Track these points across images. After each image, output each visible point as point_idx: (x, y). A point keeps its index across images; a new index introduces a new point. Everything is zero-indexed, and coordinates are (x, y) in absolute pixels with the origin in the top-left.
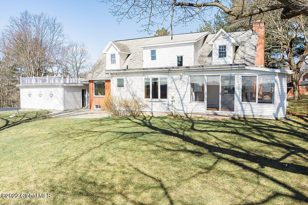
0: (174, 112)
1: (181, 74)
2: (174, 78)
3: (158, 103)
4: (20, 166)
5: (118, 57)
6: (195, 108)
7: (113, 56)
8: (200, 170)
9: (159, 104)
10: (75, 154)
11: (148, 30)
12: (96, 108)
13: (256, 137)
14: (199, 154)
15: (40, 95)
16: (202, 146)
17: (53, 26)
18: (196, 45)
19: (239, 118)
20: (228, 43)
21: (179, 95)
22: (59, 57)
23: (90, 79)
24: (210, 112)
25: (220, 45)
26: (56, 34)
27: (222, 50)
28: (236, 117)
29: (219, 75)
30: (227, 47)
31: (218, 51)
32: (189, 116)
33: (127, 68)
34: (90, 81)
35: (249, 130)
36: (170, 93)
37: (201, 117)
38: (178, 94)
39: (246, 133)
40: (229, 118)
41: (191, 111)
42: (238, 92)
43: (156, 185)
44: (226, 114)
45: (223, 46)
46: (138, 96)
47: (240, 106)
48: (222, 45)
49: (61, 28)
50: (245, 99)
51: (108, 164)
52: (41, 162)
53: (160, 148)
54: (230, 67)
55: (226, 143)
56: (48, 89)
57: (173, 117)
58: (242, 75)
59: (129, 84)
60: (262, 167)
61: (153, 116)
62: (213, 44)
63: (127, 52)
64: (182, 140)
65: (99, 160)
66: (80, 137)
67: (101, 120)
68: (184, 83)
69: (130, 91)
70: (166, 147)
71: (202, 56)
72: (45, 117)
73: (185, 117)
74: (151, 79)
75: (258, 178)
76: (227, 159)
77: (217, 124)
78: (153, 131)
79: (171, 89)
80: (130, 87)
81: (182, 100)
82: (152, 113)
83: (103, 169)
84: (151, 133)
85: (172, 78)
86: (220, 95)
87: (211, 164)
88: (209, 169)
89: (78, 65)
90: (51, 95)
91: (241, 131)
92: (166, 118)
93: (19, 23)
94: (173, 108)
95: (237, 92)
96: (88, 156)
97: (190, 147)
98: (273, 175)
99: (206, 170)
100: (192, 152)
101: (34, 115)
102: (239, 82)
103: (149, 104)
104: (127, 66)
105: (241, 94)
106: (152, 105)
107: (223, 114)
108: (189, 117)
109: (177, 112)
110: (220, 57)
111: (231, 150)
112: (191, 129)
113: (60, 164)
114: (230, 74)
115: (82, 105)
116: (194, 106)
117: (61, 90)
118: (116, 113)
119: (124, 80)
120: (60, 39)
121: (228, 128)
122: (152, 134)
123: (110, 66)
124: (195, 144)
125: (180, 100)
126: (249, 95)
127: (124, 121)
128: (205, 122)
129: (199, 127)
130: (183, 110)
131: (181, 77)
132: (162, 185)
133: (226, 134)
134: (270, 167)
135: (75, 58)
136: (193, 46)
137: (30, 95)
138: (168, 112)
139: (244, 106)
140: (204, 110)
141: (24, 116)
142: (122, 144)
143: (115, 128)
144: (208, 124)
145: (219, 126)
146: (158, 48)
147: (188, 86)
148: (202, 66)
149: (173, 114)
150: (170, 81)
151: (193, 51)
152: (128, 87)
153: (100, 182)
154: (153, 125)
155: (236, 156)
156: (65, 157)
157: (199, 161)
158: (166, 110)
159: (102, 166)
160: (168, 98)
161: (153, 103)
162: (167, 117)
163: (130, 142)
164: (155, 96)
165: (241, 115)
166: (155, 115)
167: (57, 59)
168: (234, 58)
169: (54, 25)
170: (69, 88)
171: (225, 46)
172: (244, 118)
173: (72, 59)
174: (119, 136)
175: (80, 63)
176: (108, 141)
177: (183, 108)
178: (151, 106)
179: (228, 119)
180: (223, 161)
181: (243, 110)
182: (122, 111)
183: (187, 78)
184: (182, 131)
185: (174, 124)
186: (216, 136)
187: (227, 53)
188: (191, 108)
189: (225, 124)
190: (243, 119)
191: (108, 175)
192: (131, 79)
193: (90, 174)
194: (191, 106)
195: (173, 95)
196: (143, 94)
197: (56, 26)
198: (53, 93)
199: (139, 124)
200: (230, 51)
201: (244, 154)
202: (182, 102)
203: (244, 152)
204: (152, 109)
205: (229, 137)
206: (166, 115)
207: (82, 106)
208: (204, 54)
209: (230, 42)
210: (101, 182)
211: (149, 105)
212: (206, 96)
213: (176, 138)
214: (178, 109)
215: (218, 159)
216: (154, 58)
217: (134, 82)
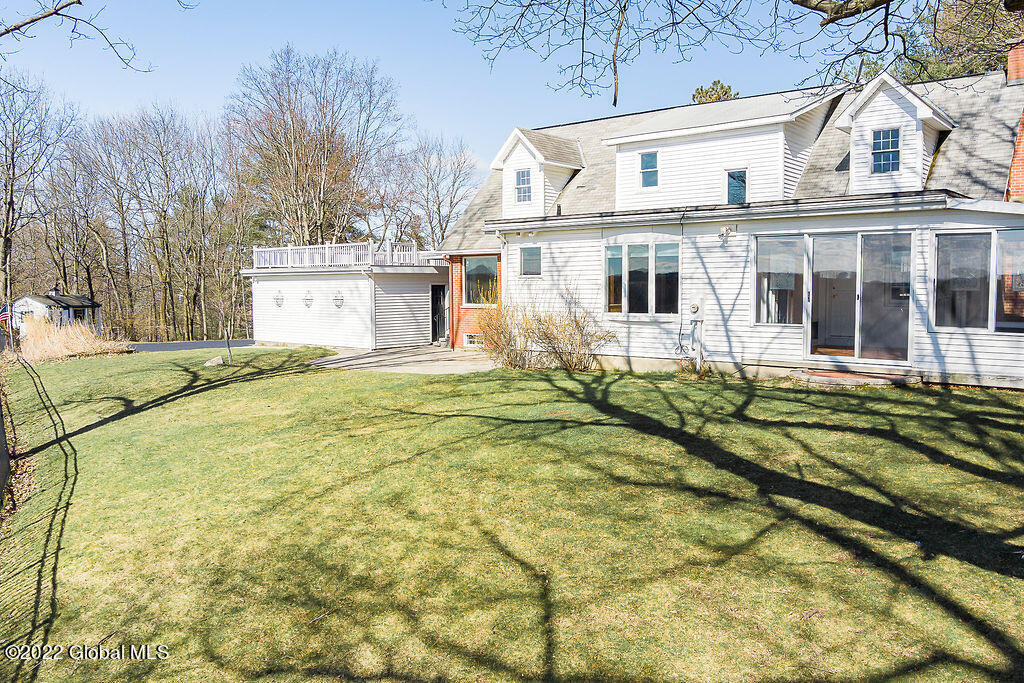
0: (698, 360)
1: (723, 230)
2: (699, 245)
3: (648, 331)
4: (165, 505)
5: (537, 181)
6: (772, 346)
7: (523, 177)
8: (696, 552)
9: (651, 331)
10: (328, 480)
11: (583, 82)
12: (471, 342)
13: (953, 450)
14: (719, 499)
15: (308, 302)
16: (740, 474)
17: (369, 90)
18: (795, 131)
19: (927, 383)
20: (905, 120)
21: (718, 299)
22: (388, 187)
23: (455, 253)
24: (824, 360)
25: (877, 127)
26: (374, 115)
27: (886, 145)
28: (913, 381)
29: (856, 233)
30: (901, 133)
31: (869, 151)
32: (750, 372)
33: (559, 213)
34: (453, 259)
35: (942, 425)
36: (689, 293)
37: (787, 379)
38: (713, 297)
39: (926, 436)
40: (882, 381)
41: (756, 357)
42: (923, 294)
43: (526, 590)
44: (877, 369)
45: (886, 133)
46: (585, 303)
47: (928, 341)
48: (886, 127)
49: (389, 95)
50: (948, 317)
51: (412, 515)
52: (224, 498)
53: (595, 476)
54: (891, 201)
55: (835, 465)
56: (333, 282)
57: (694, 377)
58: (938, 232)
59: (558, 264)
60: (928, 557)
61: (631, 373)
62: (853, 125)
63: (568, 161)
64: (683, 449)
65: (389, 502)
66: (369, 430)
67: (462, 379)
68: (734, 260)
69: (561, 287)
70: (619, 472)
71: (815, 169)
72: (304, 368)
73: (738, 375)
74: (625, 250)
75: (893, 593)
76: (810, 524)
77: (834, 401)
78: (603, 417)
79: (688, 281)
80: (562, 273)
81: (725, 321)
82: (629, 363)
83: (392, 527)
84: (591, 423)
85: (694, 243)
86: (858, 302)
87: (744, 535)
88: (729, 552)
89: (445, 211)
90: (339, 302)
91: (910, 429)
92: (670, 377)
93: (268, 85)
94: (697, 346)
95: (918, 291)
96: (363, 488)
97: (700, 474)
98: (955, 586)
99: (716, 556)
100: (698, 492)
101: (278, 361)
102: (926, 255)
103: (621, 332)
104: (559, 207)
105: (932, 299)
106: (629, 333)
107: (868, 368)
108: (750, 376)
109: (709, 359)
110: (877, 169)
111: (840, 492)
112: (732, 415)
113: (274, 506)
114: (891, 227)
115: (431, 335)
116: (768, 340)
117: (366, 286)
118: (517, 361)
119: (543, 251)
120: (388, 130)
121: (864, 417)
122: (593, 427)
123: (511, 209)
124: (719, 466)
125: (720, 317)
126: (961, 302)
127: (530, 384)
128: (792, 396)
129: (765, 410)
130: (730, 353)
131: (726, 241)
132: (545, 589)
133: (849, 437)
134: (957, 558)
135: (435, 188)
136: (781, 135)
137: (279, 301)
138: (681, 357)
139: (943, 340)
140: (801, 353)
141: (247, 364)
142: (484, 454)
143: (488, 405)
144: (799, 401)
145: (835, 410)
146: (663, 146)
147: (747, 270)
148: (796, 202)
149: (694, 366)
150: (688, 255)
151: (781, 150)
152: (556, 273)
153: (358, 569)
154: (612, 400)
155: (845, 513)
156: (297, 488)
157: (707, 521)
158: (673, 351)
159: (391, 519)
160: (679, 311)
161: (634, 328)
162: (675, 377)
163: (511, 450)
164: (638, 304)
165: (933, 374)
166: (638, 369)
167: (382, 192)
168: (931, 173)
169: (370, 84)
170: (389, 281)
171: (895, 133)
172: (945, 385)
173: (425, 194)
174: (486, 428)
175: (452, 205)
176: (444, 444)
177: (730, 347)
178: (626, 339)
179: (878, 387)
180: (795, 526)
181: (939, 356)
182: (534, 354)
183: (745, 243)
184: (698, 422)
185: (686, 397)
186: (809, 441)
187: (901, 156)
188: (758, 345)
189: (859, 402)
190: (937, 388)
191: (395, 549)
192: (564, 250)
193: (345, 540)
194: (758, 340)
195: (697, 302)
196: (602, 298)
197: (376, 89)
198: (346, 295)
199: (571, 394)
200: (913, 150)
201: (883, 506)
202: (725, 326)
203: (884, 500)
204: (627, 349)
205: (853, 449)
206: (673, 368)
207: (431, 338)
208: (822, 163)
209: (914, 116)
210: (363, 567)
211: (618, 335)
212: (808, 305)
213: (668, 443)
214: (714, 348)
215: (781, 519)
216: (650, 178)
217: (572, 259)
